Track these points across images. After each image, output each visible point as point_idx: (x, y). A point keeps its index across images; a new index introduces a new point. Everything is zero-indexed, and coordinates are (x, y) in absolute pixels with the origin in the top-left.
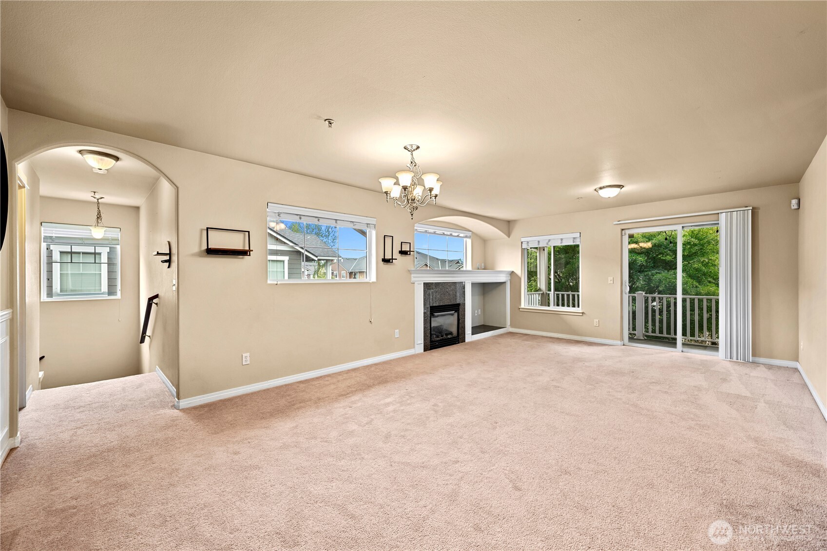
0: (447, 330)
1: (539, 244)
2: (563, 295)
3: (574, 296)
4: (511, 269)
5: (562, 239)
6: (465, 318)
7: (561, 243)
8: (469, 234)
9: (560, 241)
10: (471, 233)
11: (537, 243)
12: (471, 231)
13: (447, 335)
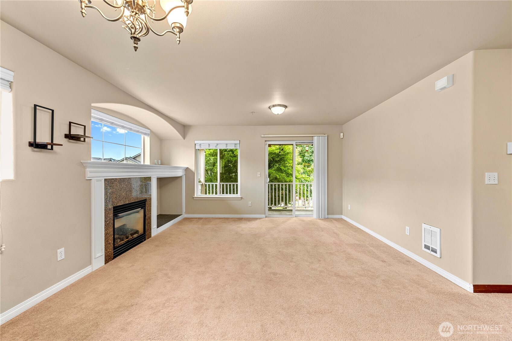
0: (132, 230)
1: (209, 147)
2: (227, 185)
3: (234, 185)
4: (187, 166)
5: (227, 144)
6: (151, 214)
7: (226, 147)
8: (148, 131)
9: (225, 145)
10: (149, 131)
11: (208, 146)
12: (149, 129)
13: (132, 235)
